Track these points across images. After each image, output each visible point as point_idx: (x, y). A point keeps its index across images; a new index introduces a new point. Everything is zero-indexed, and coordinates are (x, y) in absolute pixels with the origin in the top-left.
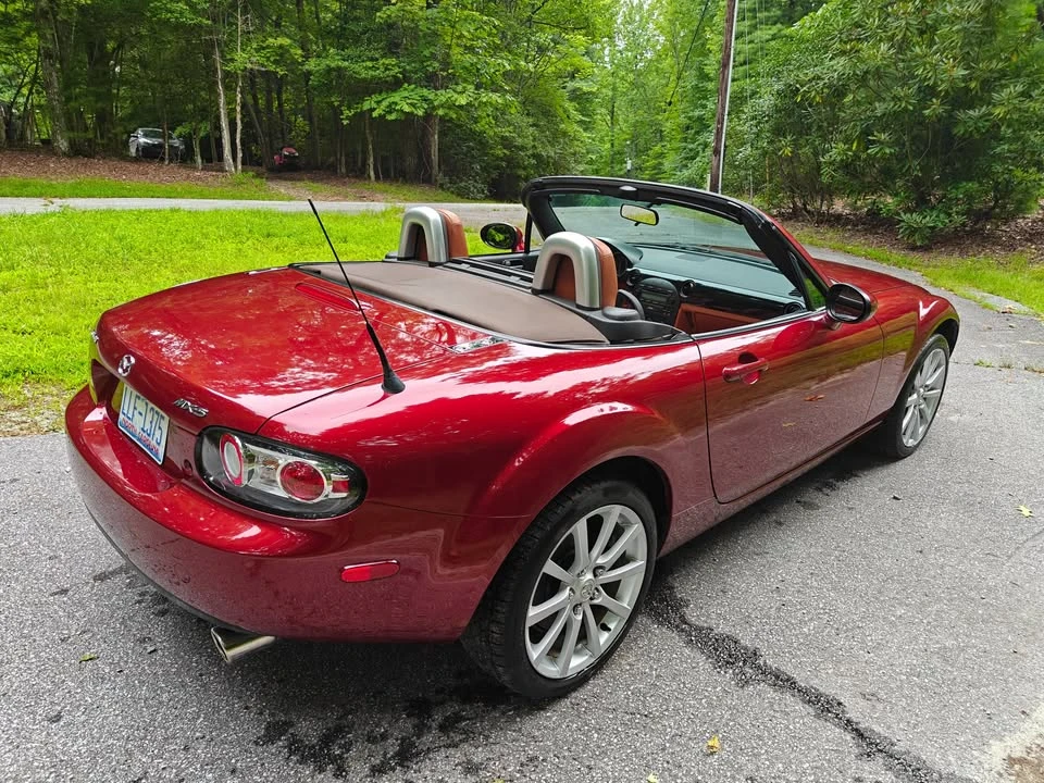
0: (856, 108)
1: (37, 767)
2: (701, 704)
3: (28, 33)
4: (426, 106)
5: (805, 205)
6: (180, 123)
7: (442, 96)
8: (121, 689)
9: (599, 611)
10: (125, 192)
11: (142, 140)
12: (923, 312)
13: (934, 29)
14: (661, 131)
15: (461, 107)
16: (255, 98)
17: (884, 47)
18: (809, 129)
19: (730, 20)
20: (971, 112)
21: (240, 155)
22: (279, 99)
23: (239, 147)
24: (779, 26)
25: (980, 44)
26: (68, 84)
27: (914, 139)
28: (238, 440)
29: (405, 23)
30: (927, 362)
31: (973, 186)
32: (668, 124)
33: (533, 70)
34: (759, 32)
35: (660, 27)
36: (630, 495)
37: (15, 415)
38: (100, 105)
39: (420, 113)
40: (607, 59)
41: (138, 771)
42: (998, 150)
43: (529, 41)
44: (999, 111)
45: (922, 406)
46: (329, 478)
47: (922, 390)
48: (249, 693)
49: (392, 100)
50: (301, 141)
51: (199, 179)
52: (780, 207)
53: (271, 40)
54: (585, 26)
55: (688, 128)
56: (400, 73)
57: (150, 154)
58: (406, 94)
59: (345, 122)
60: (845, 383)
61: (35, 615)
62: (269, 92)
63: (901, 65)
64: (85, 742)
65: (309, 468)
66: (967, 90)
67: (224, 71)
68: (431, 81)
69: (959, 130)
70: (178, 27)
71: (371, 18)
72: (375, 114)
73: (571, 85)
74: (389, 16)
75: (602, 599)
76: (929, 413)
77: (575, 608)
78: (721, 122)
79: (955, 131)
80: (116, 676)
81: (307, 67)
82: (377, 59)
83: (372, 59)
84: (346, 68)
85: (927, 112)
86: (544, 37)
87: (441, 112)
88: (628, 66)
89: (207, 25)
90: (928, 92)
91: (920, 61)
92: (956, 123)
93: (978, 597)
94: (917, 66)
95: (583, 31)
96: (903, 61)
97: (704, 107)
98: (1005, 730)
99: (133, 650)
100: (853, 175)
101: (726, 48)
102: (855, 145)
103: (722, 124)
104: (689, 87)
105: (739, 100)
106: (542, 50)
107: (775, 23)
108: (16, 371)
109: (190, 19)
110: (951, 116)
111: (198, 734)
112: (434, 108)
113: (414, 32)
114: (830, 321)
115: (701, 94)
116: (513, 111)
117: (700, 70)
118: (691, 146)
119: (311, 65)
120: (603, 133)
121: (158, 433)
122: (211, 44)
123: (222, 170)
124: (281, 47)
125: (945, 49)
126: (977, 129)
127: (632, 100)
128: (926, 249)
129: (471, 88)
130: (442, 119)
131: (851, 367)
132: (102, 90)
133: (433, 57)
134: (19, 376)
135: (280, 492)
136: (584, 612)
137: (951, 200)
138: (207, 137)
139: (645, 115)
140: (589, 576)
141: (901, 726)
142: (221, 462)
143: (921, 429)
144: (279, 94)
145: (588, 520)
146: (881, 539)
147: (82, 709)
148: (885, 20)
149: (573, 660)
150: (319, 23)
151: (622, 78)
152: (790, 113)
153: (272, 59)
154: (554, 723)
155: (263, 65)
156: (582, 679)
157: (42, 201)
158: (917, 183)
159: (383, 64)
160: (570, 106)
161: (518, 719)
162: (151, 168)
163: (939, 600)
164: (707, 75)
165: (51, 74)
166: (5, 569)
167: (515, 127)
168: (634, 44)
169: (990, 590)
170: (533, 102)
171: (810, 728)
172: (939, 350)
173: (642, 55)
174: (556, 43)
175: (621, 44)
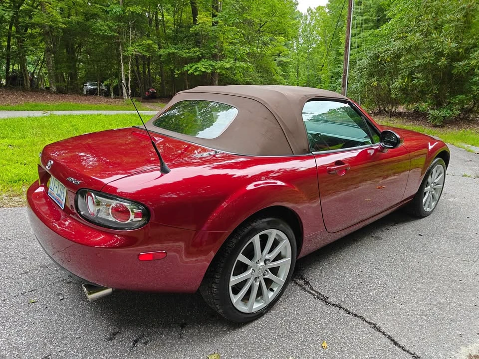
0: (406, 63)
1: (3, 349)
2: (317, 327)
3: (41, 42)
4: (212, 69)
5: (384, 108)
6: (106, 79)
7: (219, 64)
8: (46, 315)
9: (268, 282)
10: (79, 108)
11: (89, 87)
12: (430, 147)
13: (442, 25)
14: (320, 79)
15: (227, 69)
16: (138, 68)
17: (417, 35)
18: (385, 73)
19: (348, 27)
20: (460, 63)
21: (130, 92)
22: (148, 68)
23: (129, 88)
24: (373, 30)
25: (463, 32)
26: (57, 62)
27: (434, 76)
28: (93, 194)
29: (203, 33)
30: (434, 171)
31: (462, 97)
32: (323, 76)
33: (260, 52)
34: (363, 33)
35: (318, 33)
36: (281, 225)
37: (17, 199)
38: (70, 71)
39: (209, 71)
40: (295, 48)
41: (48, 352)
42: (474, 80)
43: (259, 40)
44: (473, 62)
45: (433, 192)
46: (132, 211)
47: (432, 184)
48: (103, 318)
49: (197, 66)
50: (158, 86)
51: (112, 102)
52: (373, 110)
53: (144, 41)
54: (284, 33)
55: (332, 77)
56: (200, 54)
57: (92, 93)
58: (203, 63)
59: (176, 76)
60: (395, 181)
61: (11, 283)
62: (144, 64)
63: (426, 43)
64: (25, 339)
65: (124, 207)
66: (458, 53)
67: (124, 55)
68: (214, 57)
69: (455, 71)
70: (104, 37)
71: (188, 31)
72: (189, 72)
73: (278, 59)
74: (195, 30)
75: (270, 275)
76: (437, 196)
77: (255, 279)
78: (345, 72)
79: (453, 72)
80: (44, 310)
81: (159, 53)
82: (190, 49)
83: (188, 49)
84: (176, 53)
85: (439, 63)
86: (266, 38)
87: (218, 71)
88: (305, 50)
89: (116, 36)
90: (440, 54)
91: (435, 40)
92: (454, 68)
93: (458, 280)
94: (433, 43)
95: (283, 35)
96: (427, 41)
97: (339, 67)
98: (469, 342)
99: (53, 298)
100: (407, 94)
101: (347, 40)
102: (406, 79)
103: (346, 73)
104: (332, 59)
105: (354, 62)
106: (265, 44)
107: (371, 29)
108: (20, 180)
109: (109, 33)
110: (451, 65)
111: (77, 336)
112: (216, 69)
113: (206, 36)
114: (383, 148)
115: (338, 62)
116: (251, 70)
117: (337, 51)
118: (334, 85)
119: (162, 52)
120: (293, 80)
121: (62, 195)
122: (118, 44)
123: (122, 99)
124: (148, 44)
125: (447, 35)
126: (464, 71)
127: (307, 65)
128: (442, 126)
129: (232, 60)
130: (219, 75)
131: (399, 173)
132: (71, 65)
133: (215, 47)
134: (21, 182)
135: (111, 218)
136: (260, 281)
137: (452, 103)
138: (117, 86)
139: (313, 72)
140: (262, 263)
141: (416, 339)
142: (87, 205)
143: (433, 204)
144: (148, 66)
145: (260, 236)
146: (411, 253)
147: (26, 324)
148: (418, 23)
149: (254, 304)
150: (165, 34)
151: (302, 56)
152: (375, 66)
153: (144, 50)
154: (245, 334)
155: (140, 53)
156: (260, 314)
157: (43, 112)
158: (436, 97)
159: (193, 50)
160: (278, 69)
161: (228, 332)
162: (91, 98)
163: (438, 281)
164: (340, 53)
165: (49, 59)
166: (2, 263)
167: (252, 78)
168: (308, 41)
169: (464, 277)
170: (261, 66)
171: (370, 339)
172: (439, 165)
173: (311, 45)
174: (271, 40)
175: (301, 41)
